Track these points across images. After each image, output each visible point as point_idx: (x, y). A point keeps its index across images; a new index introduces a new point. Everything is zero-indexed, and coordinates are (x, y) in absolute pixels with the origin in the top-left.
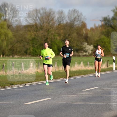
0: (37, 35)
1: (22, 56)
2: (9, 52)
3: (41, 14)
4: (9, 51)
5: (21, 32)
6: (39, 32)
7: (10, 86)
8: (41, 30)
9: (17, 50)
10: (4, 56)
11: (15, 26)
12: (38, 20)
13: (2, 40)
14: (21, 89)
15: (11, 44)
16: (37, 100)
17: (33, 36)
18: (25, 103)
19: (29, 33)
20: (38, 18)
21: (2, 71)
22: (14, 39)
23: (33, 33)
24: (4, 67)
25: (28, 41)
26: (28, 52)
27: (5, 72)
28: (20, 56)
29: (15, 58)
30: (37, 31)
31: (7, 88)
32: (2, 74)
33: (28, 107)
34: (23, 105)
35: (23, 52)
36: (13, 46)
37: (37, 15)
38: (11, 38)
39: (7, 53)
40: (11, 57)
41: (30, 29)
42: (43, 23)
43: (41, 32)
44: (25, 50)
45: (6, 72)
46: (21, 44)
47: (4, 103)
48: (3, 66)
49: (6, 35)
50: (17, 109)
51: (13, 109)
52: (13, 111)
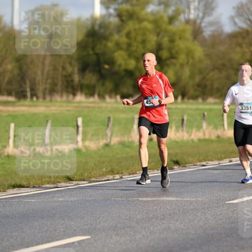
2: (195, 90)
4: (196, 87)
5: (222, 48)
7: (198, 164)
9: (212, 85)
10: (186, 100)
11: (210, 36)
13: (182, 65)
15: (201, 72)
17: (248, 56)
18: (230, 200)
19: (238, 49)
21: (180, 132)
22: (207, 62)
23: (247, 50)
24: (185, 122)
25: (236, 66)
27: (188, 132)
28: (218, 98)
29: (210, 104)
32: (181, 138)
33: (235, 208)
34: (224, 204)
36: (204, 78)
38: (200, 61)
39: (191, 92)
40: (200, 100)
41: (240, 40)
45: (190, 134)
46: (221, 72)
47: (185, 199)
48: (183, 120)
49: (189, 53)
50: (212, 213)
51: (203, 213)
52: (203, 217)
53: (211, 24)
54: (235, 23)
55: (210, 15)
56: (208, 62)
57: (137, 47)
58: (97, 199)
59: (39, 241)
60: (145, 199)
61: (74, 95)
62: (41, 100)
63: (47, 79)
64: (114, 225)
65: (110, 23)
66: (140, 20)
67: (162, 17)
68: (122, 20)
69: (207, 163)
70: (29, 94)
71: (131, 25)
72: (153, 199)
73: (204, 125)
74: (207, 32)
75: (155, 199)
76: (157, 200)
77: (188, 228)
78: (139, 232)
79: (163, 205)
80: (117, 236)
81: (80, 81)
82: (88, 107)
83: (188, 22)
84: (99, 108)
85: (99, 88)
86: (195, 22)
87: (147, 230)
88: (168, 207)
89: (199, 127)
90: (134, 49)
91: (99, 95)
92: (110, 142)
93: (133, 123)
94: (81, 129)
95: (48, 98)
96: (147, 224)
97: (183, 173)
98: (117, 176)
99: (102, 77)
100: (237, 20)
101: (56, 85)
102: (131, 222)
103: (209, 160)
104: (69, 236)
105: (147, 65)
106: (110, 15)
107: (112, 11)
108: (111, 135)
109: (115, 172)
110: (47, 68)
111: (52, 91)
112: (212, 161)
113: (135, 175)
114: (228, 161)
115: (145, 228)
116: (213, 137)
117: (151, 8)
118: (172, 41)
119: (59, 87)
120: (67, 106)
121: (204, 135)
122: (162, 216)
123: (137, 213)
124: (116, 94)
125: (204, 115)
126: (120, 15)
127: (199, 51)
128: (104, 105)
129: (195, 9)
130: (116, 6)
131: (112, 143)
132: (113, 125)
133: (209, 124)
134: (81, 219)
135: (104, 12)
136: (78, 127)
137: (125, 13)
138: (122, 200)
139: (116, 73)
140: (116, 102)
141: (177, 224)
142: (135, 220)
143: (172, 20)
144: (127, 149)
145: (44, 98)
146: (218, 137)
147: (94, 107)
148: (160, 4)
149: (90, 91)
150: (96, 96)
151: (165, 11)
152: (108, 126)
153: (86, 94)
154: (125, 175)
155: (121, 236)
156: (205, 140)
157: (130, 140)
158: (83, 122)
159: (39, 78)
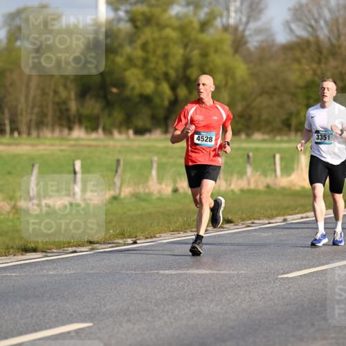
0: (319, 72)
1: (275, 136)
2: (237, 122)
3: (330, 11)
4: (237, 119)
5: (273, 65)
6: (326, 64)
8: (331, 59)
9: (260, 116)
11: (256, 48)
12: (322, 28)
14: (270, 234)
15: (244, 98)
16: (318, 266)
17: (309, 76)
18: (283, 274)
19: (296, 66)
20: (322, 23)
22: (253, 84)
23: (307, 68)
25: (293, 90)
26: (294, 122)
27: (226, 180)
28: (268, 133)
29: (255, 141)
30: (319, 62)
31: (229, 229)
33: (290, 285)
34: (276, 279)
35: (278, 124)
36: (248, 106)
37: (319, 14)
38: (244, 83)
40: (243, 136)
41: (298, 54)
42: (339, 36)
43: (333, 63)
44: (284, 117)
45: (229, 182)
46: (272, 98)
47: (222, 272)
49: (229, 72)
50: (260, 291)
51: (246, 291)
52: (247, 297)
53: (258, 31)
54: (291, 31)
55: (257, 19)
56: (255, 84)
57: (157, 63)
58: (101, 272)
59: (21, 329)
60: (167, 272)
61: (70, 129)
62: (25, 136)
63: (32, 108)
64: (125, 308)
65: (119, 30)
66: (161, 27)
67: (191, 22)
68: (136, 27)
69: (253, 223)
70: (8, 128)
71: (148, 34)
72: (178, 272)
73: (249, 170)
74: (253, 43)
75: (181, 272)
76: (184, 273)
77: (227, 312)
78: (160, 318)
79: (192, 280)
80: (129, 324)
81: (78, 110)
82: (89, 146)
83: (226, 28)
84: (105, 147)
85: (104, 120)
86: (236, 29)
87: (170, 314)
88: (199, 282)
89: (242, 173)
90: (152, 65)
91: (104, 130)
92: (120, 194)
93: (151, 168)
94: (79, 176)
95: (34, 133)
96: (170, 306)
97: (219, 236)
98: (130, 241)
99: (109, 104)
100: (294, 26)
101: (45, 115)
102: (149, 303)
103: (254, 219)
104: (63, 324)
105: (201, 91)
106: (119, 20)
107: (122, 14)
108: (121, 184)
109: (126, 235)
110: (32, 93)
111: (40, 124)
112: (259, 219)
113: (154, 239)
114: (282, 220)
115: (168, 312)
116: (261, 187)
117: (176, 10)
118: (204, 55)
119: (49, 119)
120: (61, 145)
121: (249, 184)
122: (191, 296)
123: (156, 291)
124: (128, 128)
125: (248, 157)
126: (133, 20)
127: (241, 69)
128: (111, 143)
129: (236, 12)
130: (128, 7)
131: (123, 195)
132: (124, 171)
133: (255, 169)
134: (79, 299)
135: (112, 15)
136: (75, 173)
137: (140, 17)
138: (136, 274)
139: (128, 99)
140: (128, 138)
141: (212, 306)
142: (153, 300)
143: (204, 26)
144: (143, 204)
145: (29, 134)
146: (268, 186)
147: (97, 146)
148: (188, 4)
149: (92, 124)
150: (100, 131)
151: (195, 14)
152: (116, 171)
153: (86, 128)
154: (139, 239)
155: (134, 324)
156: (250, 191)
157: (147, 191)
158: (82, 166)
159: (22, 105)
